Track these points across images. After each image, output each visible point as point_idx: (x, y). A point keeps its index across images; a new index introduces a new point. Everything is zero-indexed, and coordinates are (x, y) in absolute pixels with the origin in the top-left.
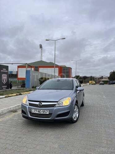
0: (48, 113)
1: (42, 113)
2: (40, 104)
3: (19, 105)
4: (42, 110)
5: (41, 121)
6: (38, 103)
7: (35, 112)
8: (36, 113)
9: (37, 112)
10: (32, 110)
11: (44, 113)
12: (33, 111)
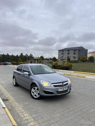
2: (63, 84)
6: (61, 84)
8: (62, 91)
10: (59, 90)
11: (66, 90)
12: (60, 90)
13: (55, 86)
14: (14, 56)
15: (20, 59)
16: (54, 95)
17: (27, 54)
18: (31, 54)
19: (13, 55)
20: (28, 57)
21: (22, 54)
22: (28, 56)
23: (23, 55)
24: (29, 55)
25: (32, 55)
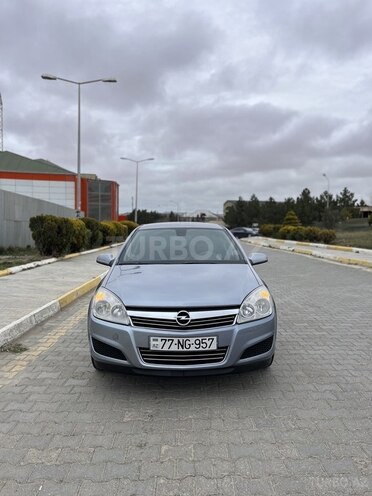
0: (214, 347)
1: (193, 349)
2: (183, 318)
3: (18, 321)
4: (193, 340)
5: (187, 374)
6: (172, 316)
7: (166, 349)
8: (171, 349)
9: (174, 348)
10: (152, 343)
11: (201, 349)
12: (157, 345)
13: (137, 321)
14: (275, 203)
15: (292, 212)
16: (125, 362)
17: (326, 193)
18: (346, 191)
19: (271, 199)
20: (335, 203)
21: (306, 193)
22: (334, 198)
23: (311, 195)
24: (336, 194)
25: (352, 195)
